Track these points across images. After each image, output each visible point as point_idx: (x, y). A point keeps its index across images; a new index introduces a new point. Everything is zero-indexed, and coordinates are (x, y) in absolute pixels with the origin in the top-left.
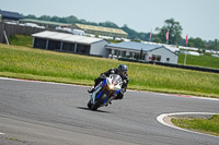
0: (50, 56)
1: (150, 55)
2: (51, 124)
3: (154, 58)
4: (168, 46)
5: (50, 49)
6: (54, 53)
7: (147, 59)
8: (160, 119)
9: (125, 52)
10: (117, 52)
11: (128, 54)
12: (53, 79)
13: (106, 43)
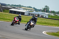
0: (14, 15)
3: (42, 16)
8: (43, 32)
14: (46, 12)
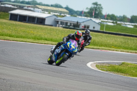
0: (20, 25)
1: (83, 25)
2: (21, 68)
3: (85, 27)
4: (94, 19)
5: (20, 21)
6: (22, 23)
7: (81, 27)
8: (89, 65)
9: (67, 23)
10: (62, 23)
11: (69, 24)
12: (22, 39)
13: (55, 17)
14: (95, 17)
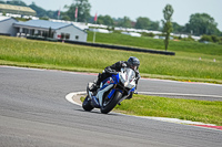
1: (59, 33)
4: (77, 24)
7: (56, 37)
8: (69, 97)
11: (36, 32)
13: (14, 21)
